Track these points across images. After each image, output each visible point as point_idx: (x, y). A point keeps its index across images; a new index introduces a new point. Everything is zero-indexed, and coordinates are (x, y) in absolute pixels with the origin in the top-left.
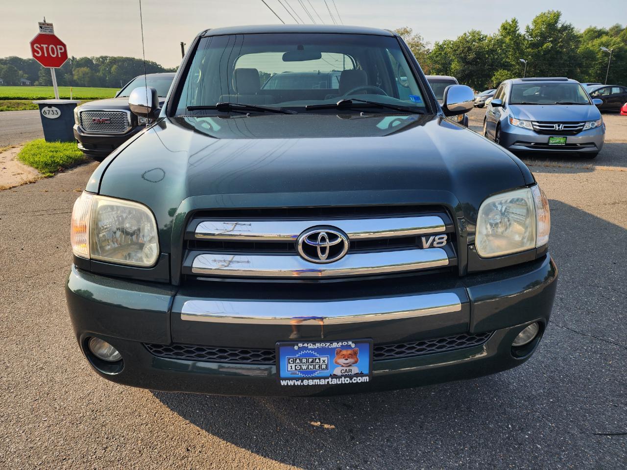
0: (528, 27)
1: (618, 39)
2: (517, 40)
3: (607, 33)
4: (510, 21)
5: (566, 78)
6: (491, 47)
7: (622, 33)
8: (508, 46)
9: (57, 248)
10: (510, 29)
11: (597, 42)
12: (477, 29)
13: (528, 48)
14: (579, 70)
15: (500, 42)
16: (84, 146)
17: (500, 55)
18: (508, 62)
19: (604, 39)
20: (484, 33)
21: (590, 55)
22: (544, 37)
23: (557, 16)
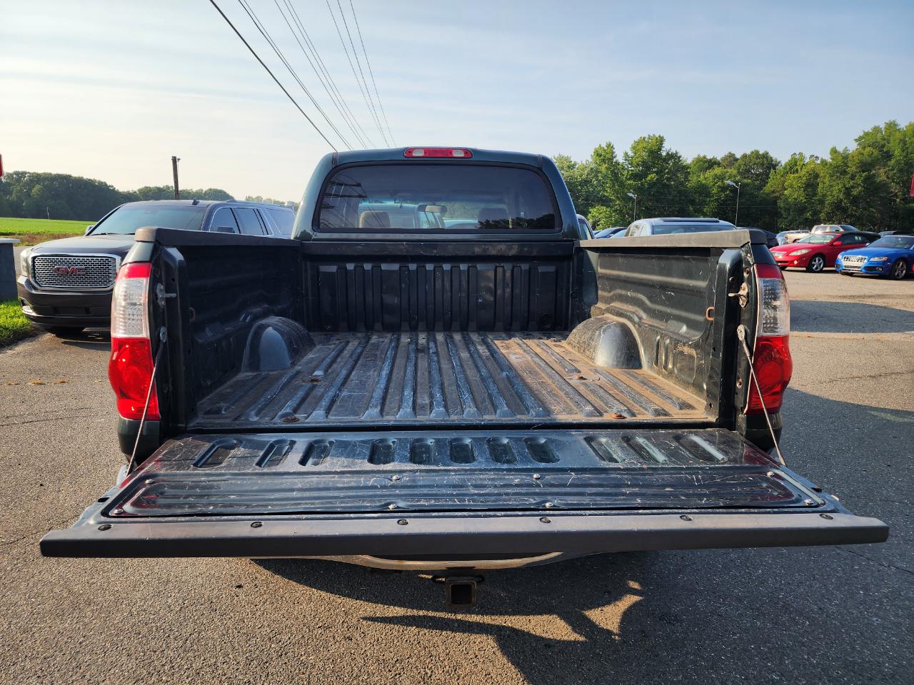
0: (626, 154)
1: (733, 171)
2: (615, 170)
3: (718, 164)
4: (604, 145)
5: (717, 219)
6: (584, 177)
7: (737, 165)
8: (605, 177)
9: (41, 485)
10: (605, 156)
11: (710, 174)
12: (565, 154)
13: (629, 179)
14: (691, 209)
15: (595, 172)
16: (35, 309)
17: (596, 187)
18: (604, 196)
19: (717, 171)
20: (573, 160)
21: (703, 190)
22: (647, 167)
23: (661, 141)
